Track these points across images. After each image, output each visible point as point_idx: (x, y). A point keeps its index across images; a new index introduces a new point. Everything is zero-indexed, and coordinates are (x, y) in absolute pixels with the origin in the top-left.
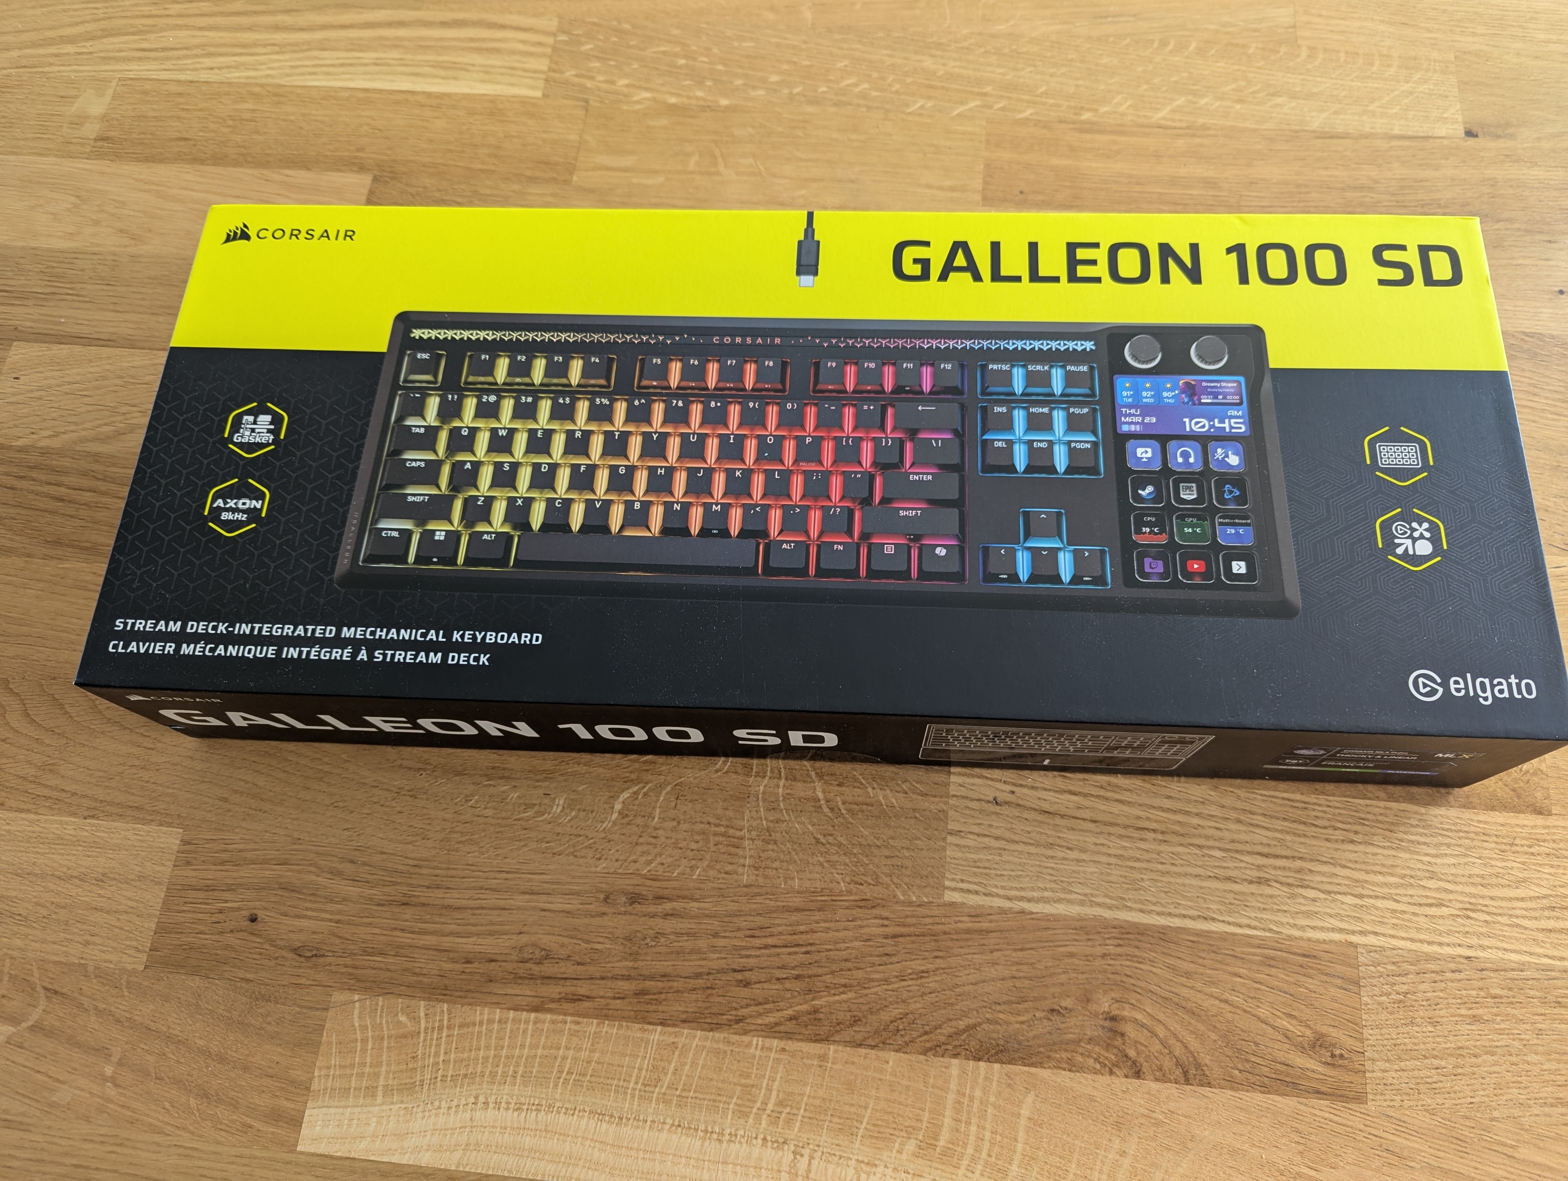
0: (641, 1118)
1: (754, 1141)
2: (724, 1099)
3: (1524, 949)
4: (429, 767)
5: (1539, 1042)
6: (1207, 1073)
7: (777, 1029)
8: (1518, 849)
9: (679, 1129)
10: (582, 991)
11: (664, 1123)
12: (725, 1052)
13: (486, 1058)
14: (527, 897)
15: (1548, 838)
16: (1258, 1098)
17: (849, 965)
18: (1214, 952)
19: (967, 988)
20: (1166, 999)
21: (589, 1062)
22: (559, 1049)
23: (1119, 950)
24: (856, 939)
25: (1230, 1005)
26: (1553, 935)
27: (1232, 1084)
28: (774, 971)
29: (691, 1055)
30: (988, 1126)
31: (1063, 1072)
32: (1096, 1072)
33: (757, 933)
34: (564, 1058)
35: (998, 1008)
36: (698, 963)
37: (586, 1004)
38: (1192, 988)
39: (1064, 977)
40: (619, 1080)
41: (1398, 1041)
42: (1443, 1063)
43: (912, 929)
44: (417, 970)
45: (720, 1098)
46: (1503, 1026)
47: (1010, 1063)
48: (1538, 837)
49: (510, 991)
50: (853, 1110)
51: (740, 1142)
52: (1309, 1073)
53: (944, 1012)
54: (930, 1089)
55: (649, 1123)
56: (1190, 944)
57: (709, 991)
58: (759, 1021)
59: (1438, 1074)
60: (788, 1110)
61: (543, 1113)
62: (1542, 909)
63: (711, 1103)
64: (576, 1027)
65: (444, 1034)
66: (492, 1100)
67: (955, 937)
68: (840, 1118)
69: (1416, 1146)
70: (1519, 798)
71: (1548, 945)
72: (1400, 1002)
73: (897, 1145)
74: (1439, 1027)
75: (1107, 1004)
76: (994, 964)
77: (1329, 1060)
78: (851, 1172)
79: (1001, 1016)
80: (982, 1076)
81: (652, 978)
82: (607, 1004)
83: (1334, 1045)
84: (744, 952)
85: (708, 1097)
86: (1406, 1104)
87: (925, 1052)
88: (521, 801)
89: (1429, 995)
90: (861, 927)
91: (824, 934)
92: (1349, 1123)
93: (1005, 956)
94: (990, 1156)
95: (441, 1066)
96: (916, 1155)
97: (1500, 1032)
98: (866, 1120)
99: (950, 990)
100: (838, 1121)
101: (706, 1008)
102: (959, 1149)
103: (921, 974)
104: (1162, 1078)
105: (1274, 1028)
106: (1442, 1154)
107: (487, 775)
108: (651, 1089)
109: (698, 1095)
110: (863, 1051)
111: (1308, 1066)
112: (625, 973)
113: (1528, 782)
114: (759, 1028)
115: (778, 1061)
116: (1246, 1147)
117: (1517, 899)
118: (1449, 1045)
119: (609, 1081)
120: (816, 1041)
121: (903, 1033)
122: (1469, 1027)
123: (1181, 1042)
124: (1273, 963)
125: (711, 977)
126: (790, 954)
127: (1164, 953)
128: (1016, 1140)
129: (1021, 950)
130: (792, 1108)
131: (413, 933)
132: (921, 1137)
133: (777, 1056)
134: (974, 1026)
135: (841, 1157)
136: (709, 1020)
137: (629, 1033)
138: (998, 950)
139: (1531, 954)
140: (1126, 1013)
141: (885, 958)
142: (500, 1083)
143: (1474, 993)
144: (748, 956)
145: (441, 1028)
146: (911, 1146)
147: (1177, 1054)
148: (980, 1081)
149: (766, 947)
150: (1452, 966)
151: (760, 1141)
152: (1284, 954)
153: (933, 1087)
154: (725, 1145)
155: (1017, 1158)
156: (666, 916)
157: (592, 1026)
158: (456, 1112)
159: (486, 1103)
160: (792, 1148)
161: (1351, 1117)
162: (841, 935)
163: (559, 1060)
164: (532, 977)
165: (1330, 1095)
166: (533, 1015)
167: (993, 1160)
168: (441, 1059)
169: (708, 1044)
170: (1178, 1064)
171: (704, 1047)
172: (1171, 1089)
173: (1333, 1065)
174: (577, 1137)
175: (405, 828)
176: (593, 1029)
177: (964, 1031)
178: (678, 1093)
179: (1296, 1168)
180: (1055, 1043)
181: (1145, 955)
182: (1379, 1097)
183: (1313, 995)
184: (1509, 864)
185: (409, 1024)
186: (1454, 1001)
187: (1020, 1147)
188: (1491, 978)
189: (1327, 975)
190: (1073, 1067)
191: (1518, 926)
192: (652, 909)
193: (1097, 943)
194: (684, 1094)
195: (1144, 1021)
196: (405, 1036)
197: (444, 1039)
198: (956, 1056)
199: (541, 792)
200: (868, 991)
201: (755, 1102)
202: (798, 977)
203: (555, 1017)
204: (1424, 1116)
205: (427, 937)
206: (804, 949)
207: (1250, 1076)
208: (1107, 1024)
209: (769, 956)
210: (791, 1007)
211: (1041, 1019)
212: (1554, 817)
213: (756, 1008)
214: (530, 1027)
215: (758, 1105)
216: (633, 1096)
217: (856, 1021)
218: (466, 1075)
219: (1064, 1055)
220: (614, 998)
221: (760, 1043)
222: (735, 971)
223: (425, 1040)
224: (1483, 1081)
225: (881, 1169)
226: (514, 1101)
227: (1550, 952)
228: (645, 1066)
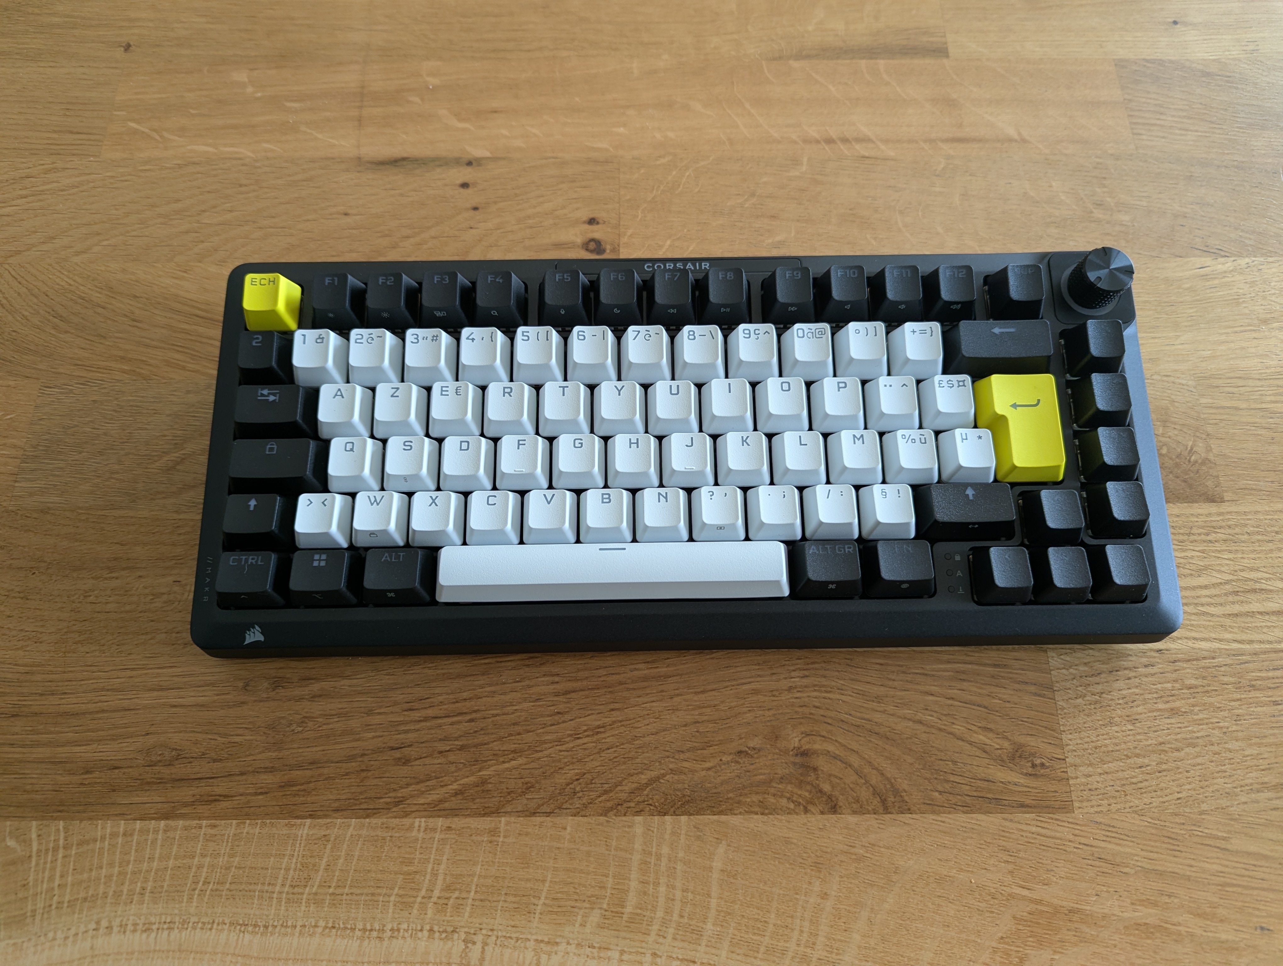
0: (290, 924)
1: (420, 934)
2: (384, 891)
3: (1214, 636)
4: (43, 564)
5: (1238, 728)
6: (906, 798)
7: (441, 806)
8: (1195, 537)
9: (334, 930)
10: (218, 790)
11: (316, 926)
12: (384, 839)
13: (109, 877)
14: (155, 694)
15: (1224, 524)
16: (961, 818)
17: (518, 728)
18: (904, 672)
19: (647, 739)
20: (858, 726)
21: (228, 868)
22: (194, 857)
23: (806, 681)
24: (525, 700)
25: (924, 725)
26: (1239, 619)
27: (932, 807)
28: (436, 744)
29: (345, 846)
30: (678, 884)
31: (756, 817)
32: (790, 812)
33: (416, 705)
34: (200, 867)
35: (682, 756)
36: (351, 745)
37: (224, 804)
38: (884, 712)
39: (749, 717)
40: (263, 884)
41: (1099, 743)
42: (1146, 761)
43: (585, 683)
44: (28, 787)
45: (379, 891)
46: (1201, 716)
47: (698, 813)
48: (1214, 524)
49: (136, 799)
50: (529, 885)
51: (403, 937)
52: (1011, 787)
53: (623, 767)
54: (613, 852)
55: (298, 928)
56: (878, 667)
57: (364, 774)
58: (422, 801)
59: (1143, 773)
60: (456, 894)
61: (176, 931)
62: (1226, 594)
63: (369, 898)
64: (213, 831)
65: (60, 856)
66: (116, 923)
67: (631, 686)
68: (515, 896)
69: (1128, 850)
70: (1191, 486)
71: (1236, 630)
72: (1096, 703)
73: (579, 917)
74: (1138, 725)
75: (797, 739)
76: (675, 710)
77: (1030, 770)
78: (530, 955)
79: (686, 764)
80: (668, 832)
81: (299, 767)
82: (248, 802)
83: (1033, 755)
84: (403, 728)
85: (365, 891)
86: (1114, 807)
87: (605, 813)
88: (147, 591)
89: (1124, 692)
90: (529, 687)
91: (489, 699)
92: (1058, 835)
93: (685, 700)
94: (682, 916)
95: (56, 892)
96: (600, 926)
97: (1200, 722)
98: (544, 894)
99: (629, 743)
100: (513, 899)
101: (361, 793)
102: (648, 914)
103: (597, 730)
104: (860, 809)
105: (971, 743)
106: (1155, 856)
107: (108, 568)
108: (300, 890)
109: (354, 890)
110: (537, 820)
111: (1009, 779)
112: (268, 764)
113: (1198, 472)
114: (422, 808)
115: (443, 841)
116: (953, 873)
117: (1201, 587)
118: (1150, 742)
119: (252, 887)
120: (484, 815)
121: (580, 794)
122: (1168, 721)
123: (877, 769)
124: (963, 676)
125: (366, 759)
126: (452, 724)
127: (852, 680)
128: (709, 896)
129: (703, 692)
130: (461, 891)
131: (23, 746)
132: (605, 906)
133: (442, 836)
134: (657, 779)
135: (518, 939)
136: (364, 806)
137: (274, 830)
138: (678, 695)
139: (1221, 640)
140: (817, 747)
141: (557, 718)
142: (126, 904)
143: (1169, 685)
144: (407, 732)
145: (56, 849)
146: (595, 917)
147: (873, 782)
148: (667, 836)
149: (426, 719)
150: (1144, 660)
151: (426, 933)
152: (976, 667)
153: (616, 850)
154: (386, 943)
155: (712, 914)
156: (314, 697)
157: (230, 828)
158: (74, 942)
159: (109, 928)
160: (463, 936)
161: (1059, 828)
162: (507, 698)
163: (194, 870)
164: (161, 781)
165: (1035, 807)
166: (162, 823)
167: (686, 921)
168: (57, 882)
169: (364, 832)
170: (875, 793)
171: (360, 836)
172: (870, 821)
173: (1035, 775)
174: (217, 953)
175: (14, 633)
176: (233, 831)
177: (647, 785)
178: (331, 890)
179: (1008, 890)
180: (744, 787)
181: (833, 684)
182: (1085, 804)
183: (1008, 705)
184: (1189, 554)
185: (19, 849)
186: (1150, 696)
187: (714, 902)
188: (1185, 669)
189: (1020, 682)
190: (765, 810)
191: (1205, 614)
192: (298, 692)
193: (782, 676)
194: (339, 891)
195: (837, 752)
196: (13, 863)
197: (59, 861)
198: (639, 813)
199: (170, 579)
200: (540, 754)
201: (419, 890)
202: (462, 748)
203: (187, 823)
204: (1133, 818)
205: (40, 750)
206: (468, 717)
207: (951, 797)
208: (798, 760)
209: (430, 729)
210: (456, 781)
211: (728, 762)
212: (1227, 504)
213: (418, 787)
214: (160, 837)
215: (423, 893)
216: (279, 900)
217: (529, 788)
218: (85, 899)
219: (755, 798)
220: (256, 794)
221: (423, 824)
222: (392, 749)
223: (37, 864)
224: (1188, 775)
225: (563, 947)
226: (143, 921)
227: (1238, 637)
228: (293, 866)
